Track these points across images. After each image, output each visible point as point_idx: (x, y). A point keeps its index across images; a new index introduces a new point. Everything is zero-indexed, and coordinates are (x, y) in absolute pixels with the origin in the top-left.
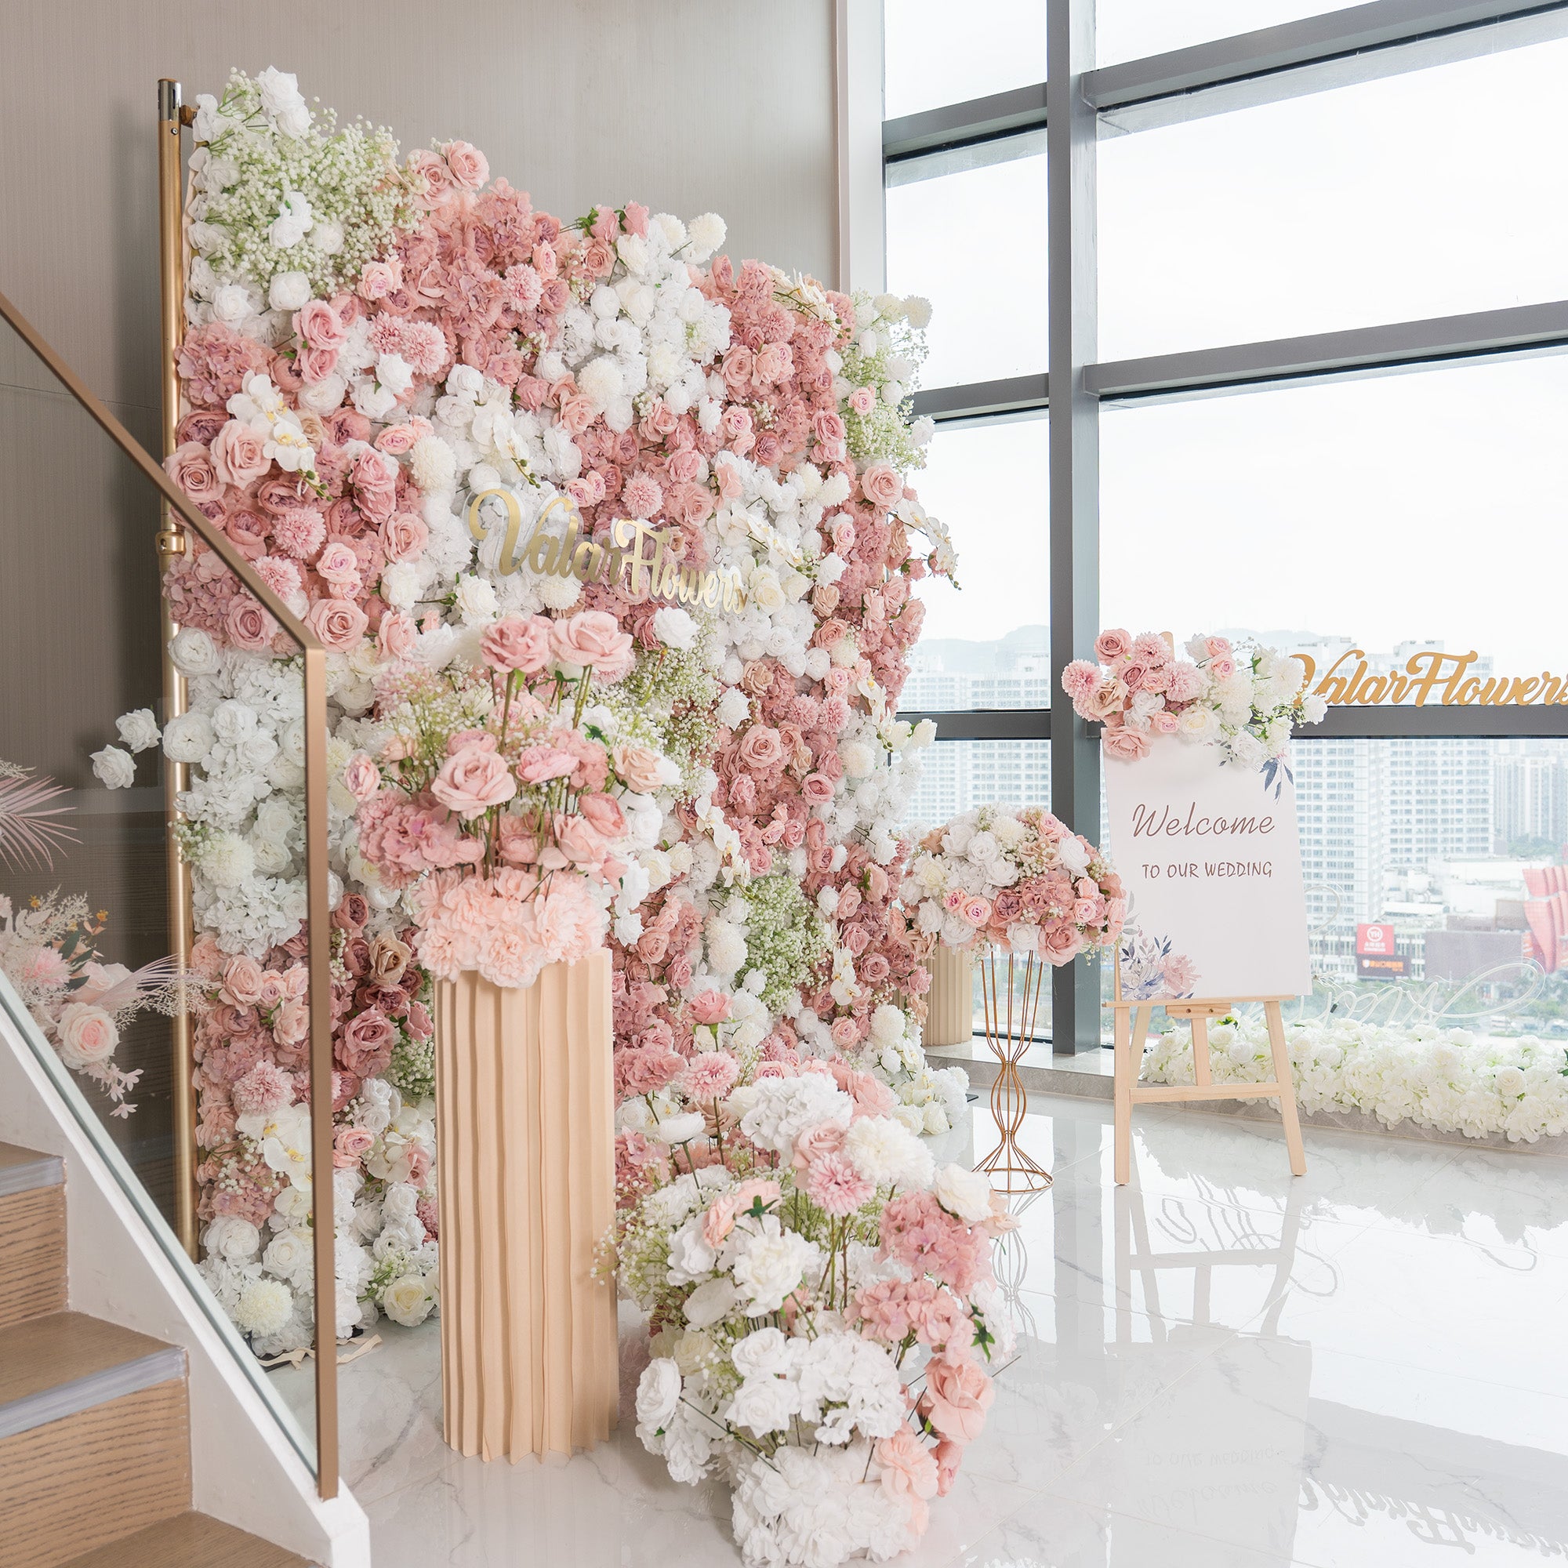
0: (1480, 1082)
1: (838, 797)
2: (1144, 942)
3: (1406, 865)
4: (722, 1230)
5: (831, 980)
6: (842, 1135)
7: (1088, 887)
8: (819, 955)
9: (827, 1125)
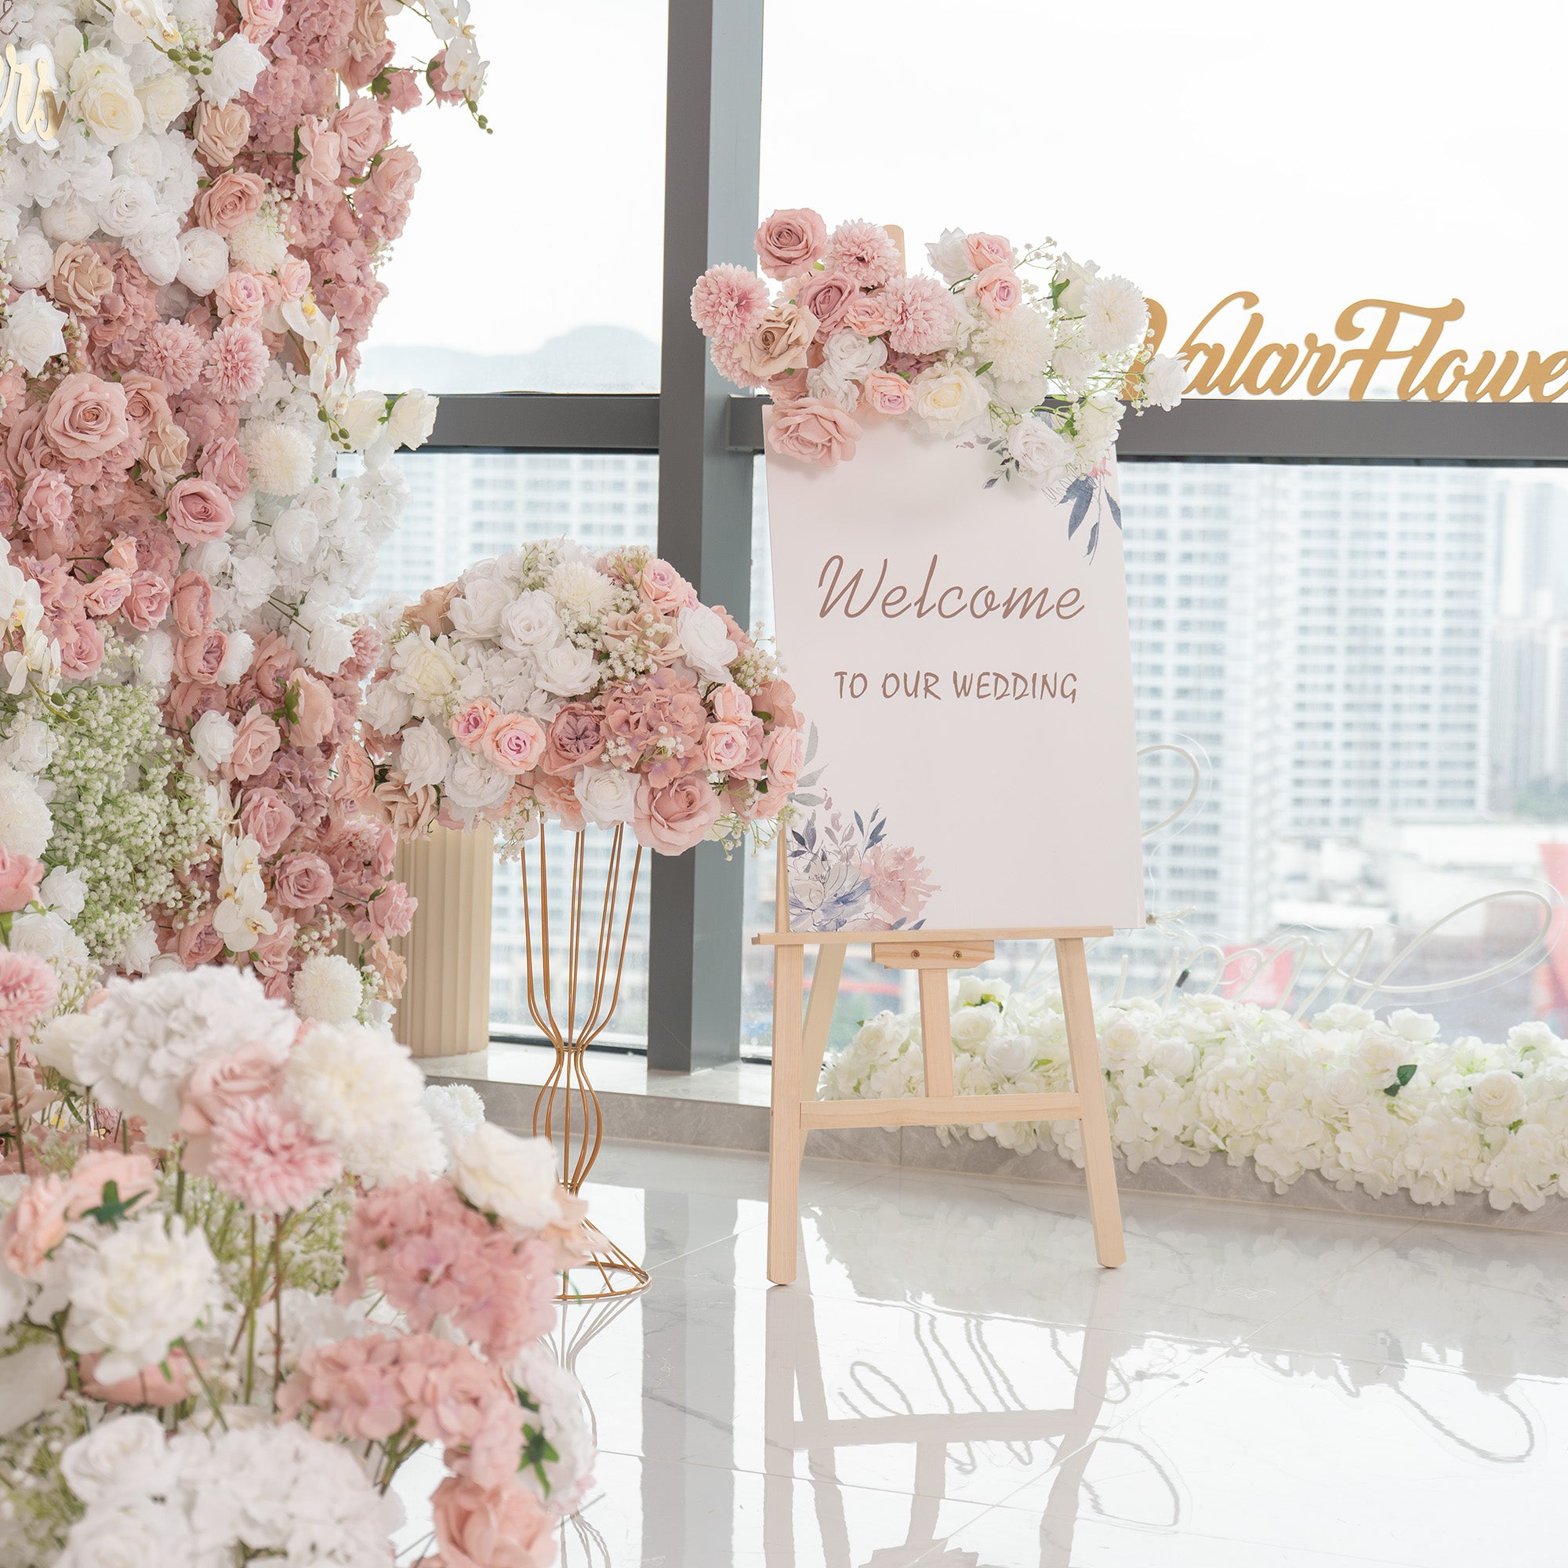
0: (1444, 1102)
1: (237, 534)
2: (835, 820)
3: (1319, 831)
4: (43, 1239)
5: (215, 901)
6: (275, 1070)
7: (734, 702)
8: (194, 847)
9: (248, 1055)
